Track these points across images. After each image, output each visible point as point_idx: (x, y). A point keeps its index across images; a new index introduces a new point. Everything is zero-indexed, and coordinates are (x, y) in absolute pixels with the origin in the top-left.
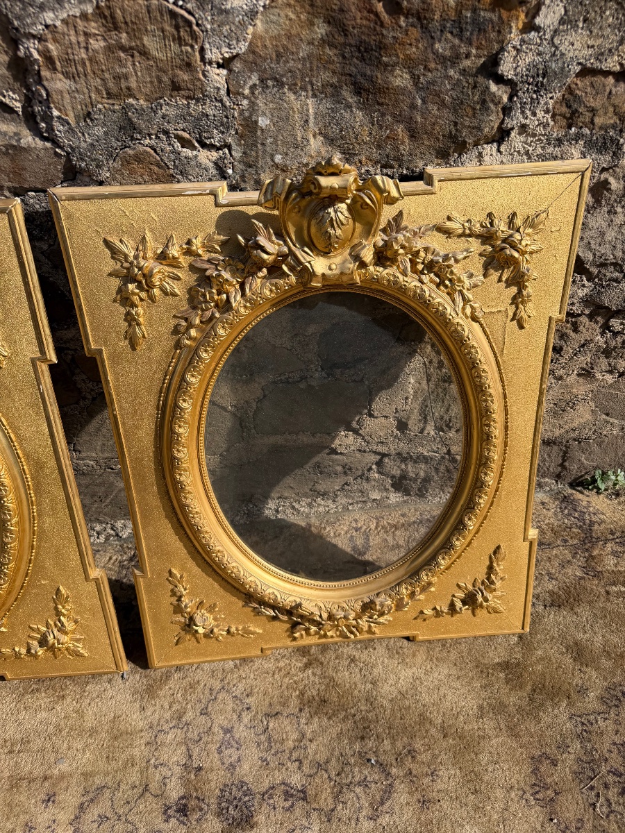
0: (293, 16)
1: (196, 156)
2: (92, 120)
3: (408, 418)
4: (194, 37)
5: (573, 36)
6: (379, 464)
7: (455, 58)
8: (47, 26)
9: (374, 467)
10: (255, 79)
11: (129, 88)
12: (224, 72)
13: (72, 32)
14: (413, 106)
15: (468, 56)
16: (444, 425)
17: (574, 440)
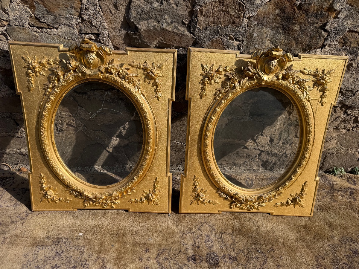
0: (271, 7)
1: (233, 43)
2: (207, 29)
3: (274, 138)
4: (243, 10)
5: (348, 21)
6: (259, 155)
7: (313, 24)
8: (204, 3)
9: (257, 156)
10: (256, 23)
11: (220, 22)
12: (248, 20)
13: (211, 5)
14: (299, 35)
15: (317, 23)
16: (286, 142)
17: (329, 153)
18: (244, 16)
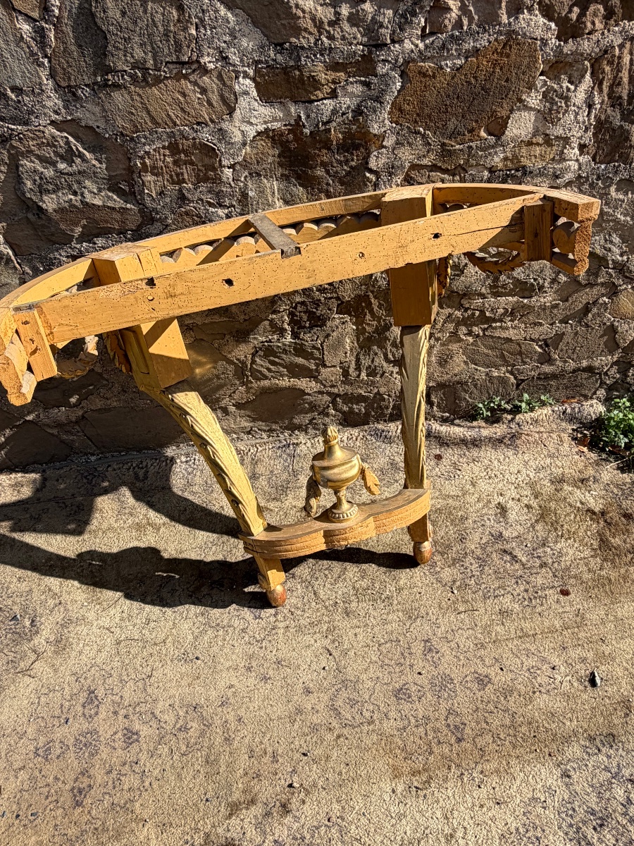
0: (264, 144)
2: (164, 195)
3: (349, 367)
4: (217, 155)
6: (334, 402)
8: (146, 152)
9: (330, 405)
10: (246, 173)
11: (184, 179)
12: (231, 170)
13: (157, 154)
16: (372, 372)
17: (458, 383)
18: (220, 164)
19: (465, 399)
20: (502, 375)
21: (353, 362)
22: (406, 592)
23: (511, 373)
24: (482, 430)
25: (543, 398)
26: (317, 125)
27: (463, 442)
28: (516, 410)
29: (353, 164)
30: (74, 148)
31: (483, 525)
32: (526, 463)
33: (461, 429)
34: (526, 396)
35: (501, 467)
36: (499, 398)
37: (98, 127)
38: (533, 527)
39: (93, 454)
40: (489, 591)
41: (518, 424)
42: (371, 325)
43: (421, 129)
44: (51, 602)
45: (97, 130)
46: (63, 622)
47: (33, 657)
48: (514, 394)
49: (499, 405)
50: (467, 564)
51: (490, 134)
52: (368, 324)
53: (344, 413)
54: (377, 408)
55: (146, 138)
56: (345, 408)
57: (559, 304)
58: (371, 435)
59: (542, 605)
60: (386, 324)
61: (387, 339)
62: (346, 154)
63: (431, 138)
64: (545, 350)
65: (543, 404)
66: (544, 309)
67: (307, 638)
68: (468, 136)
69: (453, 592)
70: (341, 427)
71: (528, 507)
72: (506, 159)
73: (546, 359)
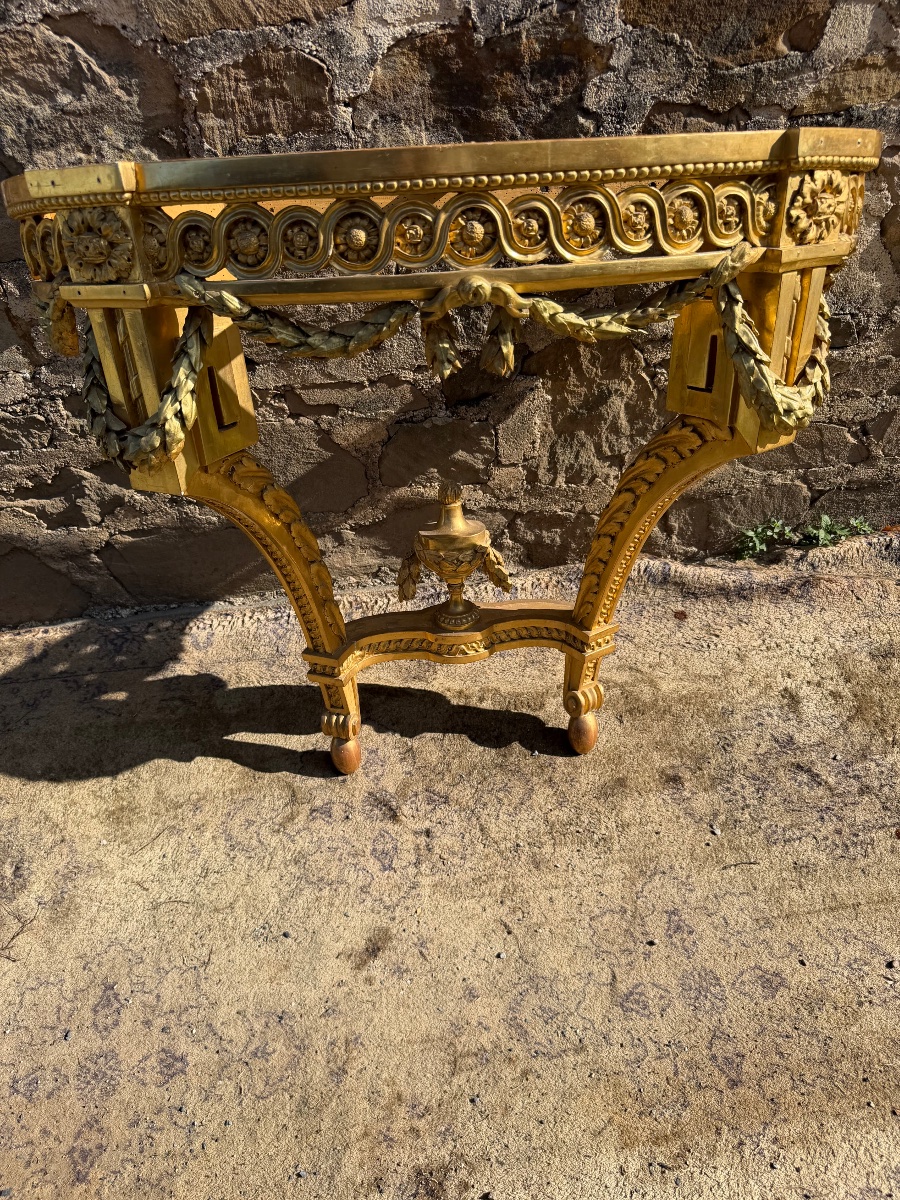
0: (407, 62)
2: (237, 152)
3: (538, 466)
5: (644, 75)
6: (511, 526)
8: (205, 73)
9: (506, 531)
10: (375, 116)
11: (269, 125)
12: (350, 110)
13: (225, 78)
15: (556, 93)
16: (575, 476)
17: (716, 495)
18: (332, 97)
19: (726, 523)
20: (789, 482)
21: (545, 459)
22: (634, 830)
23: (805, 479)
24: (754, 573)
25: (853, 522)
26: (498, 26)
27: (723, 591)
28: (809, 542)
29: (558, 100)
30: (84, 65)
31: (760, 724)
32: (828, 626)
33: (719, 572)
34: (826, 519)
35: (787, 632)
36: (780, 522)
37: (124, 27)
38: (845, 730)
39: (124, 606)
40: (775, 832)
41: (812, 565)
42: (576, 393)
43: (676, 36)
44: (48, 839)
45: (122, 32)
46: (66, 871)
47: (15, 926)
48: (806, 515)
49: (781, 534)
50: (737, 787)
51: (792, 48)
52: (572, 393)
53: (526, 544)
54: (580, 537)
55: (205, 47)
56: (530, 537)
57: (890, 360)
58: (571, 581)
59: (866, 856)
60: (602, 392)
61: (601, 417)
62: (546, 81)
63: (691, 53)
64: (861, 441)
65: (855, 532)
66: (865, 369)
67: (470, 904)
68: (756, 49)
69: (713, 833)
70: (521, 568)
71: (835, 695)
72: (818, 93)
73: (863, 456)
